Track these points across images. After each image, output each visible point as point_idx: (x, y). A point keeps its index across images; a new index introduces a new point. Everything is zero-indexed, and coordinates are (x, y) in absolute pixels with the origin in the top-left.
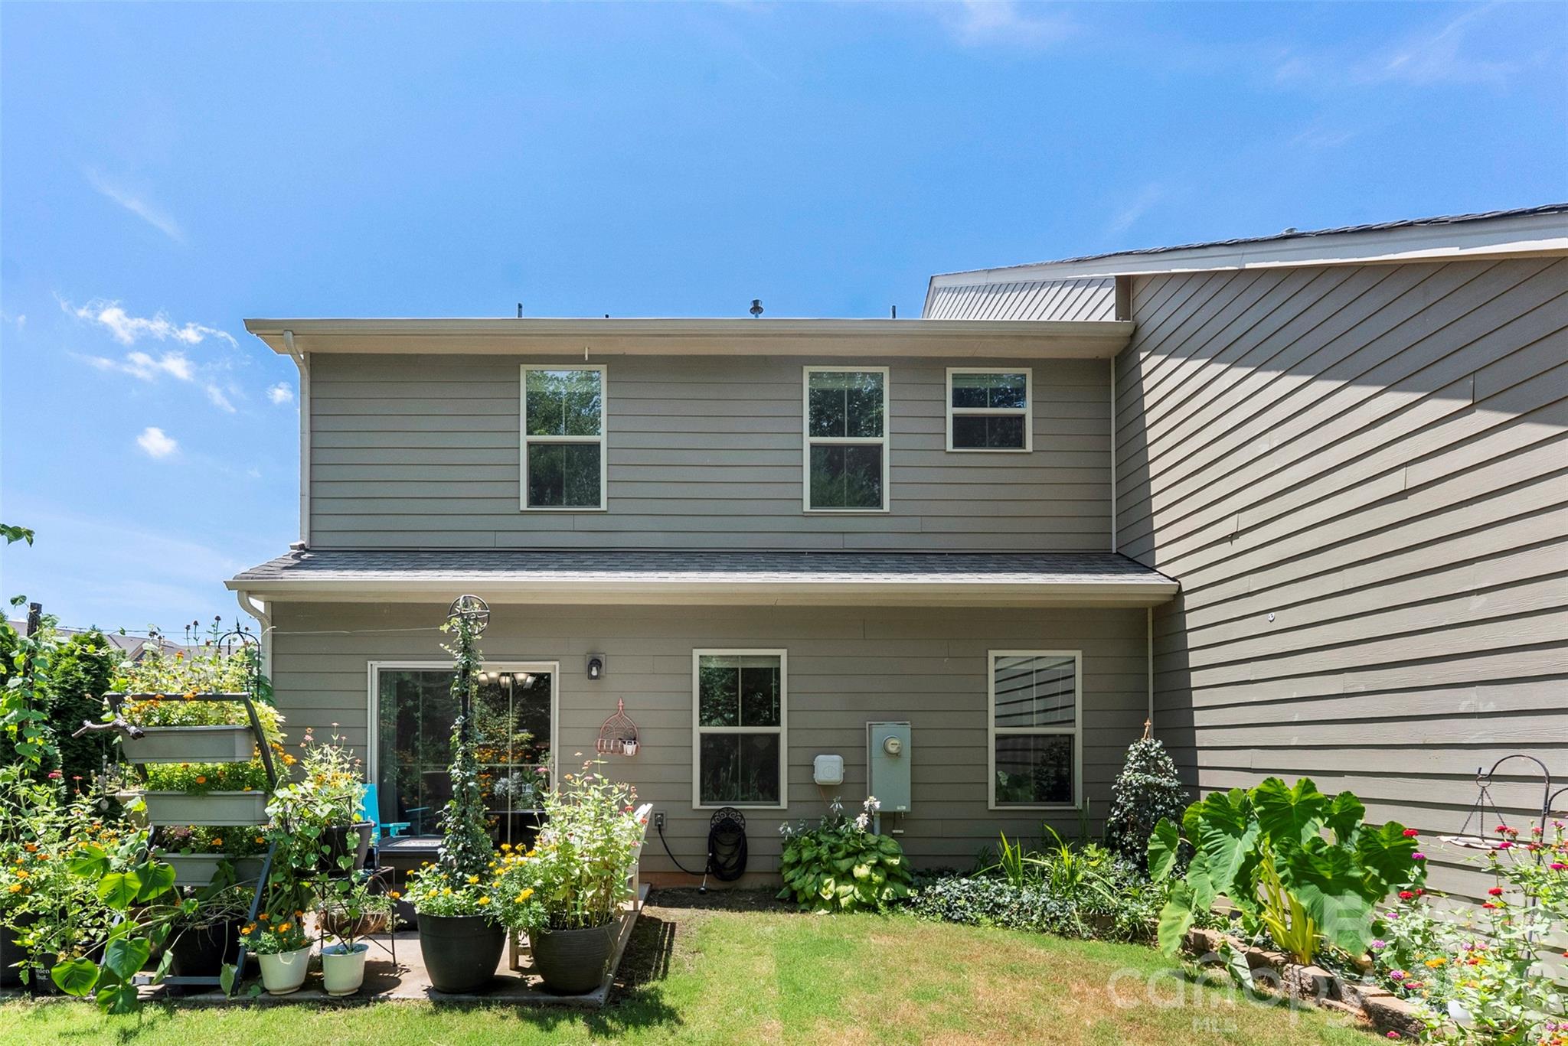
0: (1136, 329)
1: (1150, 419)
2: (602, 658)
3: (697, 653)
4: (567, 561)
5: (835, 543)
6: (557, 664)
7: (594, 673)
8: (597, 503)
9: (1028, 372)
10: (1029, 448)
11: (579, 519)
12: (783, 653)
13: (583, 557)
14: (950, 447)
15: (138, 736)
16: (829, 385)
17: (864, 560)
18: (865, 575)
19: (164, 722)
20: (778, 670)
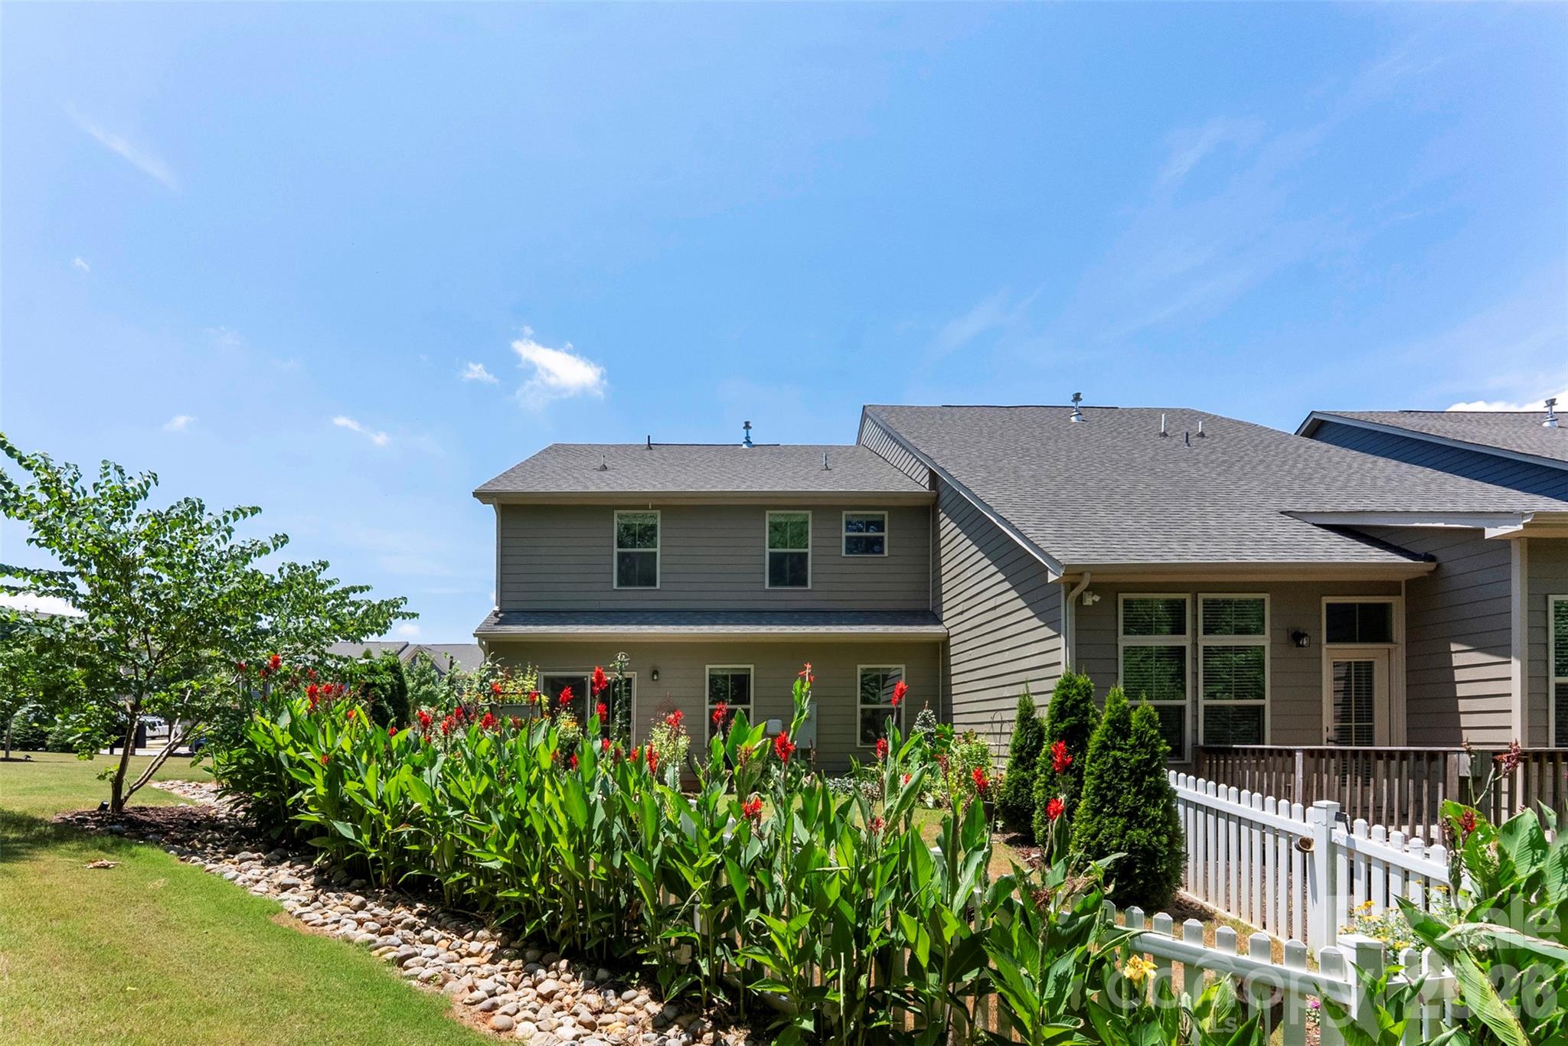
0: (938, 496)
1: (943, 543)
2: (659, 670)
3: (708, 667)
4: (640, 618)
5: (781, 606)
6: (635, 673)
7: (655, 678)
8: (655, 585)
9: (886, 513)
10: (886, 554)
11: (644, 593)
12: (752, 667)
13: (648, 614)
14: (844, 554)
15: (501, 708)
16: (778, 520)
17: (796, 616)
18: (793, 627)
19: (511, 702)
20: (749, 675)
